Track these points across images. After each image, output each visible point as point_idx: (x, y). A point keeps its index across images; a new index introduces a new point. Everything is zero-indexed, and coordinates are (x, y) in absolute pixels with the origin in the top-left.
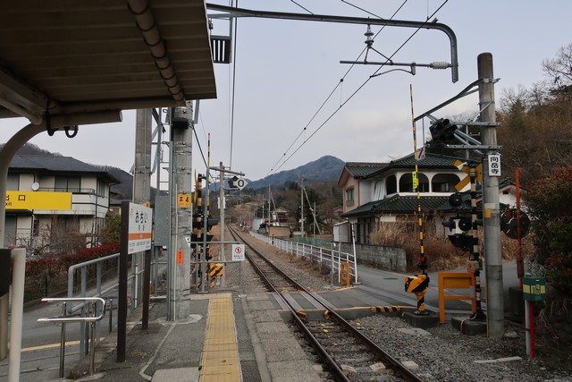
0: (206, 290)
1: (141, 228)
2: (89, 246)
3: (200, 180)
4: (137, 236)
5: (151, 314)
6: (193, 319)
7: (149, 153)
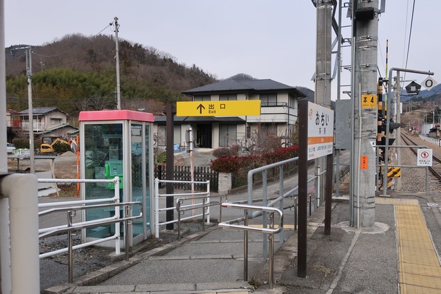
0: (387, 194)
1: (322, 130)
2: (283, 146)
3: (380, 84)
4: (317, 140)
5: (334, 216)
6: (379, 228)
7: (329, 59)
